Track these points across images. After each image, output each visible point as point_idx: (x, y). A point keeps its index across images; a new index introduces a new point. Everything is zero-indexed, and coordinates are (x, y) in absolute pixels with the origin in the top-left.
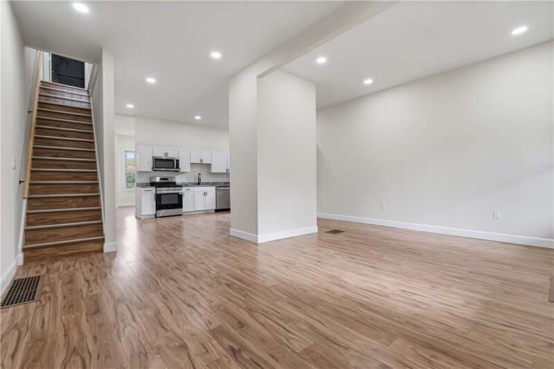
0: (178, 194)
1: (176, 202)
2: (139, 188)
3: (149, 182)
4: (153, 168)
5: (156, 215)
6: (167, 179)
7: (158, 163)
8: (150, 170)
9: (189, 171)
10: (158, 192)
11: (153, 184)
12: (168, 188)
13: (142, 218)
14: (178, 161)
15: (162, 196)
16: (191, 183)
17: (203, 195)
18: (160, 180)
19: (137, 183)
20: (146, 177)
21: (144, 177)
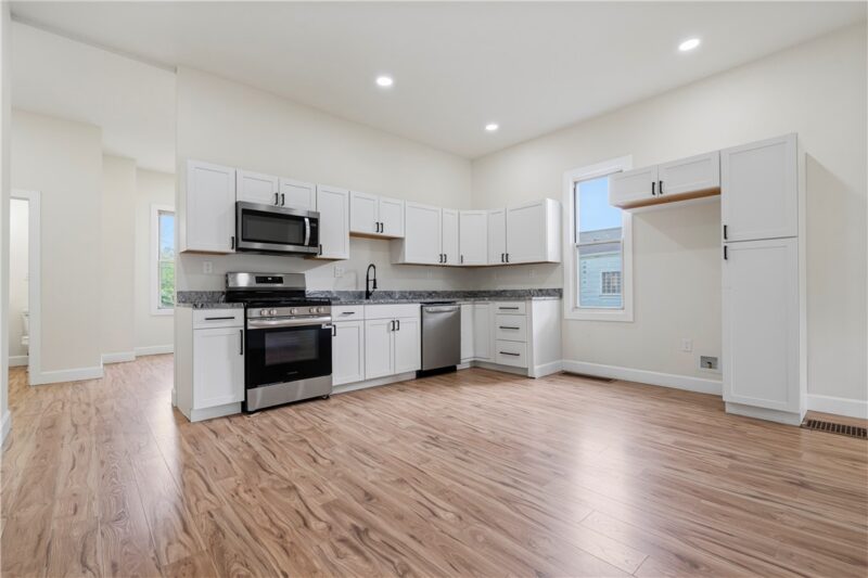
0: (318, 327)
1: (310, 354)
2: (187, 310)
3: (221, 288)
4: (235, 241)
5: (244, 405)
6: (280, 280)
7: (253, 223)
8: (227, 247)
9: (347, 256)
10: (252, 325)
11: (233, 296)
12: (285, 311)
13: (194, 419)
14: (314, 221)
15: (267, 335)
16: (346, 293)
17: (388, 331)
18: (257, 282)
19: (179, 293)
20: (210, 271)
21: (205, 272)
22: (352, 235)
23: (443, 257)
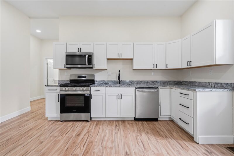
0: (84, 95)
4: (65, 65)
6: (85, 77)
10: (62, 92)
14: (91, 56)
17: (117, 99)
18: (78, 78)
19: (59, 81)
20: (67, 74)
21: (66, 74)
22: (108, 59)
23: (155, 65)
